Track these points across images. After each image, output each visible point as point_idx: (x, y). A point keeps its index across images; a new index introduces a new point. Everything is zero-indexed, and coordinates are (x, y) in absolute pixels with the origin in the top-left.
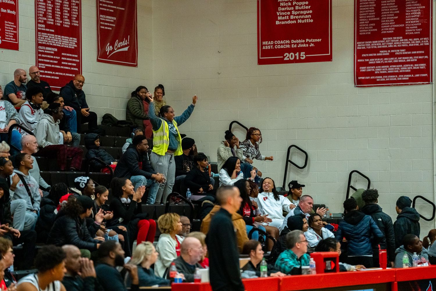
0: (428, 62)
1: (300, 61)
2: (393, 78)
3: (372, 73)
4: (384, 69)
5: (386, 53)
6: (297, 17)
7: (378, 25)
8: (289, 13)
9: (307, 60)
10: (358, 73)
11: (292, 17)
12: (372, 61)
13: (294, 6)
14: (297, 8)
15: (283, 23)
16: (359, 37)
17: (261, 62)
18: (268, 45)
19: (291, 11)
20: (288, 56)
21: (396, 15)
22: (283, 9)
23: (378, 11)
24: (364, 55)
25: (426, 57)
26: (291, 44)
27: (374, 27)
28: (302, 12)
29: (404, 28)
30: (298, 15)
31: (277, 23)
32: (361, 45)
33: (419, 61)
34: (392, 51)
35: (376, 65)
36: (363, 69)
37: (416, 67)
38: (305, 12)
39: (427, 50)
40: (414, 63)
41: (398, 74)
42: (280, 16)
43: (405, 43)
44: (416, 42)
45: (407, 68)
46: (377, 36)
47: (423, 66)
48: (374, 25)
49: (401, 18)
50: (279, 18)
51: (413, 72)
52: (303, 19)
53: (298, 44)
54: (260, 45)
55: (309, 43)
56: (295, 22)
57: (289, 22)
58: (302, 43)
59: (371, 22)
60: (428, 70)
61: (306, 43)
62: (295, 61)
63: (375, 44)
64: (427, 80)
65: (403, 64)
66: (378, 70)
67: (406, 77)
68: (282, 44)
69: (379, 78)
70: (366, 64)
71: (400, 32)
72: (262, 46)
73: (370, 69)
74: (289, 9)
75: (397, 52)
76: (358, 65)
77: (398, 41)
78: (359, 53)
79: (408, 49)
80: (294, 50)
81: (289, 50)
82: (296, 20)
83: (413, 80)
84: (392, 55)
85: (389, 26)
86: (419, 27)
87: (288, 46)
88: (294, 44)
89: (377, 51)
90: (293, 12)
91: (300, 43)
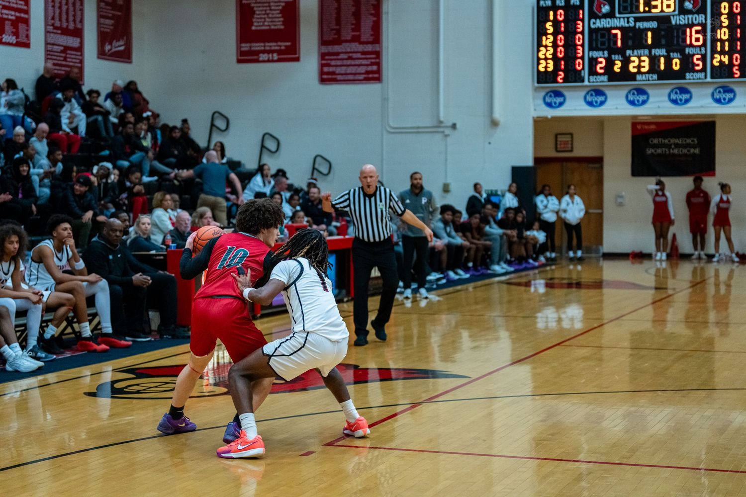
0: (378, 64)
1: (273, 61)
2: (351, 77)
3: (333, 73)
4: (342, 70)
5: (345, 56)
6: (270, 24)
7: (338, 32)
8: (263, 20)
9: (279, 60)
10: (322, 73)
11: (266, 24)
12: (333, 63)
13: (268, 14)
14: (270, 16)
15: (259, 28)
16: (323, 42)
17: (239, 61)
18: (245, 47)
19: (265, 18)
20: (263, 57)
21: (353, 24)
22: (259, 16)
23: (338, 21)
24: (327, 57)
25: (377, 60)
26: (264, 46)
27: (335, 34)
28: (274, 20)
29: (359, 36)
30: (272, 22)
31: (254, 28)
32: (325, 49)
33: (372, 64)
34: (351, 55)
35: (336, 66)
36: (326, 69)
37: (370, 68)
38: (277, 20)
39: (378, 54)
40: (367, 65)
41: (355, 74)
42: (256, 22)
43: (361, 48)
44: (369, 48)
45: (362, 69)
46: (338, 41)
47: (375, 68)
48: (334, 32)
49: (357, 27)
50: (255, 24)
51: (367, 72)
52: (275, 25)
53: (271, 46)
54: (238, 47)
55: (280, 46)
56: (268, 28)
57: (263, 28)
58: (275, 46)
59: (332, 30)
60: (379, 71)
61: (278, 46)
62: (269, 61)
63: (336, 48)
64: (378, 79)
65: (359, 65)
66: (338, 70)
67: (362, 77)
68: (257, 46)
69: (339, 77)
70: (329, 65)
71: (356, 39)
72: (241, 47)
73: (331, 69)
74: (263, 16)
75: (354, 56)
76: (323, 66)
77: (355, 47)
78: (323, 56)
79: (363, 53)
80: (268, 52)
81: (264, 52)
82: (269, 26)
83: (367, 80)
84: (350, 58)
85: (347, 34)
86: (372, 35)
87: (263, 48)
88: (268, 46)
89: (337, 54)
90: (267, 20)
91: (273, 45)
